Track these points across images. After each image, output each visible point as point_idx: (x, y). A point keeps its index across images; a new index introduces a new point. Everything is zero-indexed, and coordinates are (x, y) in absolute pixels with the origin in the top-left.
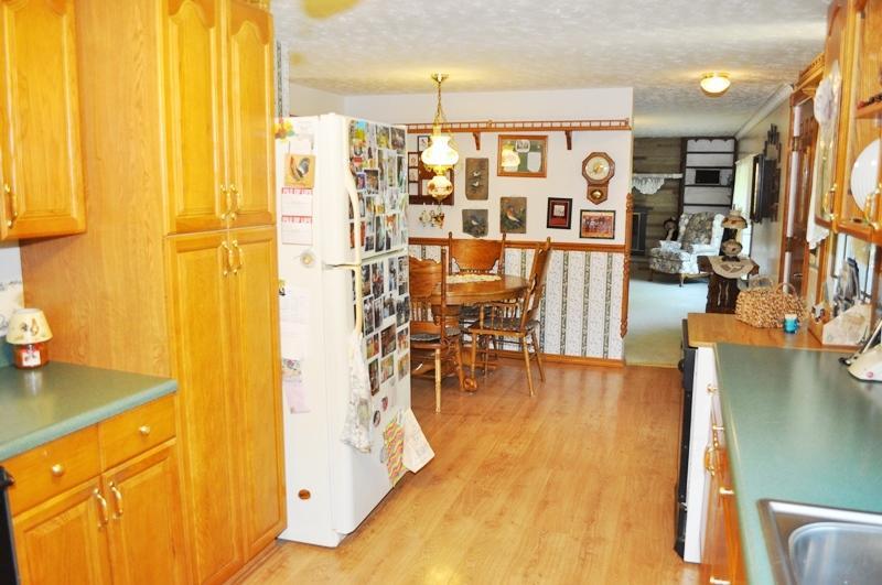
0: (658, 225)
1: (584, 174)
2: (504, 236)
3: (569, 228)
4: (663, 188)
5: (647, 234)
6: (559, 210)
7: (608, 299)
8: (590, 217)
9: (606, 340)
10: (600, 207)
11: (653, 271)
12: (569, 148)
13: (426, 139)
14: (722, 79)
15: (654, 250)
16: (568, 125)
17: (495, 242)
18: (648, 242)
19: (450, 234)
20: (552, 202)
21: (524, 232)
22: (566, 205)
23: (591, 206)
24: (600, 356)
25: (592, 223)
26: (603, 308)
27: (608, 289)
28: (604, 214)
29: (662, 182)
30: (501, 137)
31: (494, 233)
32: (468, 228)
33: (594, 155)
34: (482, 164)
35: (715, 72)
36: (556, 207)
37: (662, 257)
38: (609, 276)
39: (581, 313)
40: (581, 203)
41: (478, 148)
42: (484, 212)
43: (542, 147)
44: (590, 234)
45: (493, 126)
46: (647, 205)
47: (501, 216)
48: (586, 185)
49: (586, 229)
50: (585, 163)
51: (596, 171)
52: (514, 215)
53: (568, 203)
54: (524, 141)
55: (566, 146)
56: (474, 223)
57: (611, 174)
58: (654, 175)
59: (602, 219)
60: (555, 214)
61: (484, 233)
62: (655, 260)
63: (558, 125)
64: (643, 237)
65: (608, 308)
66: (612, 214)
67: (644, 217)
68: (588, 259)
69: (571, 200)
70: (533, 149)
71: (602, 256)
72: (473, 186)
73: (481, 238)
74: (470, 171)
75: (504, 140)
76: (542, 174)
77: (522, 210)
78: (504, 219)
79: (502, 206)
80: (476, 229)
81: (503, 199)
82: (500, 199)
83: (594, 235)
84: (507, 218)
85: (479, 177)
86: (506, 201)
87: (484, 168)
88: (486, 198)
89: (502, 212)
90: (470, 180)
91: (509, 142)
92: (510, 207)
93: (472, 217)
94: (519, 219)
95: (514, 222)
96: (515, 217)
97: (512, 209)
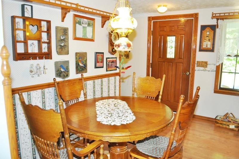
3: (102, 67)
8: (110, 61)
12: (102, 27)
13: (29, 8)
14: (165, 7)
20: (97, 54)
21: (86, 72)
23: (110, 56)
25: (110, 64)
28: (113, 59)
30: (74, 15)
31: (73, 75)
32: (58, 74)
34: (65, 31)
35: (162, 4)
36: (99, 57)
40: (107, 55)
41: (63, 21)
42: (67, 62)
43: (92, 24)
49: (108, 67)
53: (102, 55)
54: (85, 20)
56: (62, 70)
59: (113, 62)
61: (67, 76)
66: (115, 59)
69: (103, 53)
70: (89, 25)
72: (61, 46)
73: (66, 79)
74: (59, 35)
75: (76, 18)
76: (93, 40)
77: (85, 59)
78: (77, 65)
79: (76, 58)
80: (63, 74)
81: (76, 54)
82: (75, 54)
83: (111, 69)
84: (79, 65)
85: (64, 40)
86: (78, 55)
87: (67, 34)
88: (68, 54)
89: (76, 61)
90: (59, 41)
91: (78, 20)
92: (80, 58)
93: (61, 66)
94: (84, 65)
95: (82, 66)
96: (82, 64)
97: (81, 59)
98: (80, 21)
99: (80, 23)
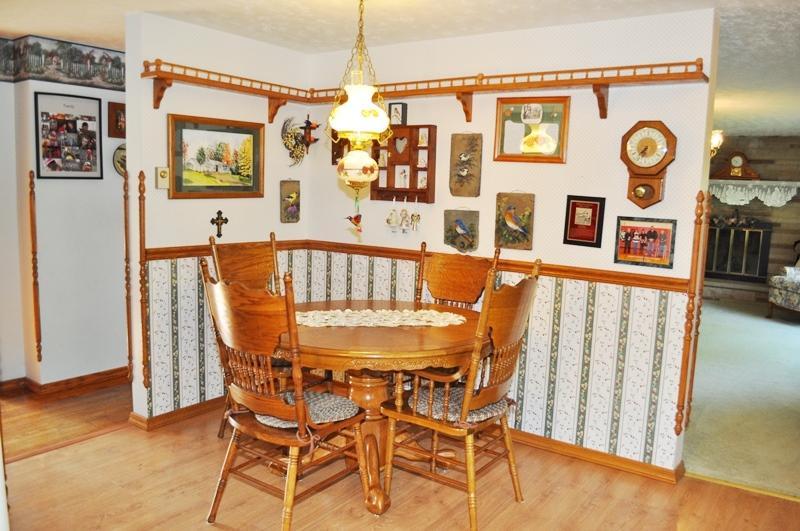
0: (786, 247)
1: (624, 157)
2: (498, 252)
3: (598, 245)
4: (794, 199)
5: (771, 256)
6: (584, 215)
7: (657, 366)
8: (634, 229)
9: (651, 434)
10: (649, 213)
11: (773, 306)
12: (603, 114)
15: (776, 279)
16: (597, 75)
17: (486, 261)
18: (771, 267)
19: (424, 244)
20: (573, 202)
21: (529, 248)
22: (594, 208)
23: (634, 210)
24: (638, 457)
25: (637, 240)
26: (647, 380)
27: (659, 351)
28: (657, 226)
29: (794, 193)
30: (501, 101)
31: (485, 247)
32: (451, 238)
33: (641, 125)
34: (473, 143)
36: (578, 210)
37: (786, 289)
38: (661, 330)
39: (610, 384)
40: (619, 205)
41: (469, 120)
42: (474, 215)
43: (561, 114)
44: (631, 257)
45: (485, 82)
46: (773, 220)
47: (497, 222)
48: (626, 175)
49: (625, 248)
50: (626, 139)
51: (643, 153)
52: (515, 223)
53: (598, 205)
54: (534, 106)
55: (597, 111)
56: (460, 230)
57: (670, 158)
58: (783, 183)
59: (652, 234)
60: (577, 222)
61: (472, 246)
62: (776, 292)
63: (582, 76)
64: (765, 261)
65: (656, 382)
66: (669, 226)
67: (768, 236)
68: (627, 298)
69: (602, 201)
70: (547, 118)
71: (651, 295)
72: (460, 176)
73: (468, 253)
74: (457, 153)
75: (506, 107)
76: (559, 158)
77: (527, 213)
78: (501, 226)
79: (499, 207)
80: (462, 239)
81: (500, 196)
82: (495, 197)
83: (639, 259)
84: (505, 224)
85: (468, 162)
86: (505, 199)
87: (476, 148)
88: (477, 194)
89: (498, 216)
90: (456, 165)
91: (512, 109)
92: (509, 208)
93: (457, 221)
94: (523, 228)
95: (515, 231)
96: (517, 224)
97: (513, 211)
98: (517, 111)
99: (516, 117)
